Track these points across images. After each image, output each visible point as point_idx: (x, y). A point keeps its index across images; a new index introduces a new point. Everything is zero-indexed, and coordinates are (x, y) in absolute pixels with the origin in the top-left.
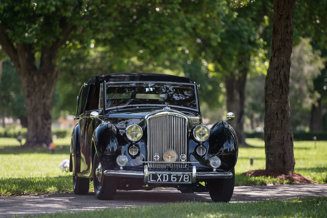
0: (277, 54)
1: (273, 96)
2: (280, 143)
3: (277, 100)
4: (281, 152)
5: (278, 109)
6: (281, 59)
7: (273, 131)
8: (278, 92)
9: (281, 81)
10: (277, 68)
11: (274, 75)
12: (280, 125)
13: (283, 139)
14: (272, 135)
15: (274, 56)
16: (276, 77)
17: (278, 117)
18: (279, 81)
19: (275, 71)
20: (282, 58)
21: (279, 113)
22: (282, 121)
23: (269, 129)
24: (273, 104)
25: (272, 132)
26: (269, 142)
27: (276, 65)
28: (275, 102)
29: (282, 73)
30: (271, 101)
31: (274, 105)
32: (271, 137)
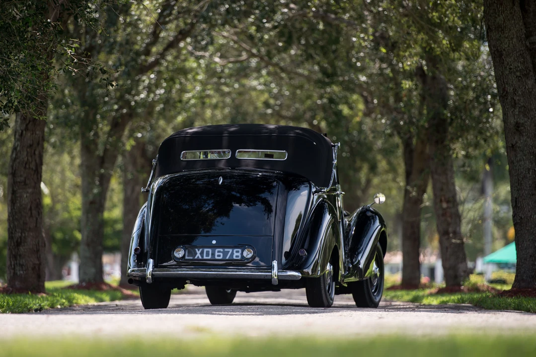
0: (30, 126)
1: (25, 184)
2: (35, 249)
3: (30, 190)
4: (36, 263)
5: (32, 202)
6: (36, 134)
7: (25, 233)
8: (33, 179)
9: (36, 163)
10: (31, 146)
11: (27, 155)
12: (35, 225)
13: (38, 244)
14: (22, 238)
15: (27, 129)
16: (30, 159)
17: (31, 213)
18: (33, 163)
19: (28, 150)
20: (38, 133)
21: (33, 208)
22: (37, 219)
23: (17, 230)
24: (25, 196)
25: (23, 235)
26: (18, 249)
27: (29, 142)
28: (28, 192)
29: (37, 153)
30: (21, 191)
31: (27, 196)
32: (21, 242)
